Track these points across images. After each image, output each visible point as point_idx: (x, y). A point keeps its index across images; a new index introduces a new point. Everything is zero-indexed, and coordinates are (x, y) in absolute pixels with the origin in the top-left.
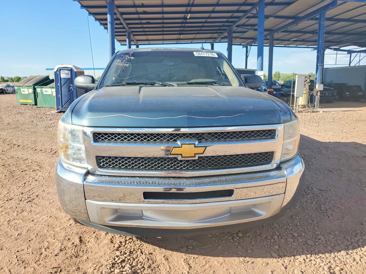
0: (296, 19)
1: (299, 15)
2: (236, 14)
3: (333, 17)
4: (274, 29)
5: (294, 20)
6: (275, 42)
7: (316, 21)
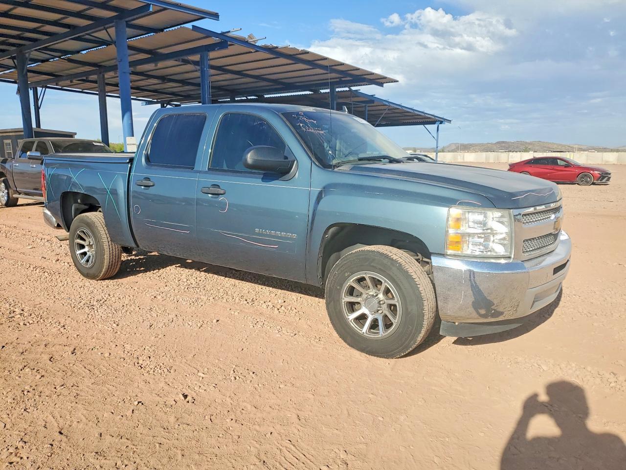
0: (155, 55)
1: (159, 51)
2: (48, 28)
3: (242, 71)
4: (103, 64)
5: (150, 56)
6: (108, 88)
7: (196, 67)
